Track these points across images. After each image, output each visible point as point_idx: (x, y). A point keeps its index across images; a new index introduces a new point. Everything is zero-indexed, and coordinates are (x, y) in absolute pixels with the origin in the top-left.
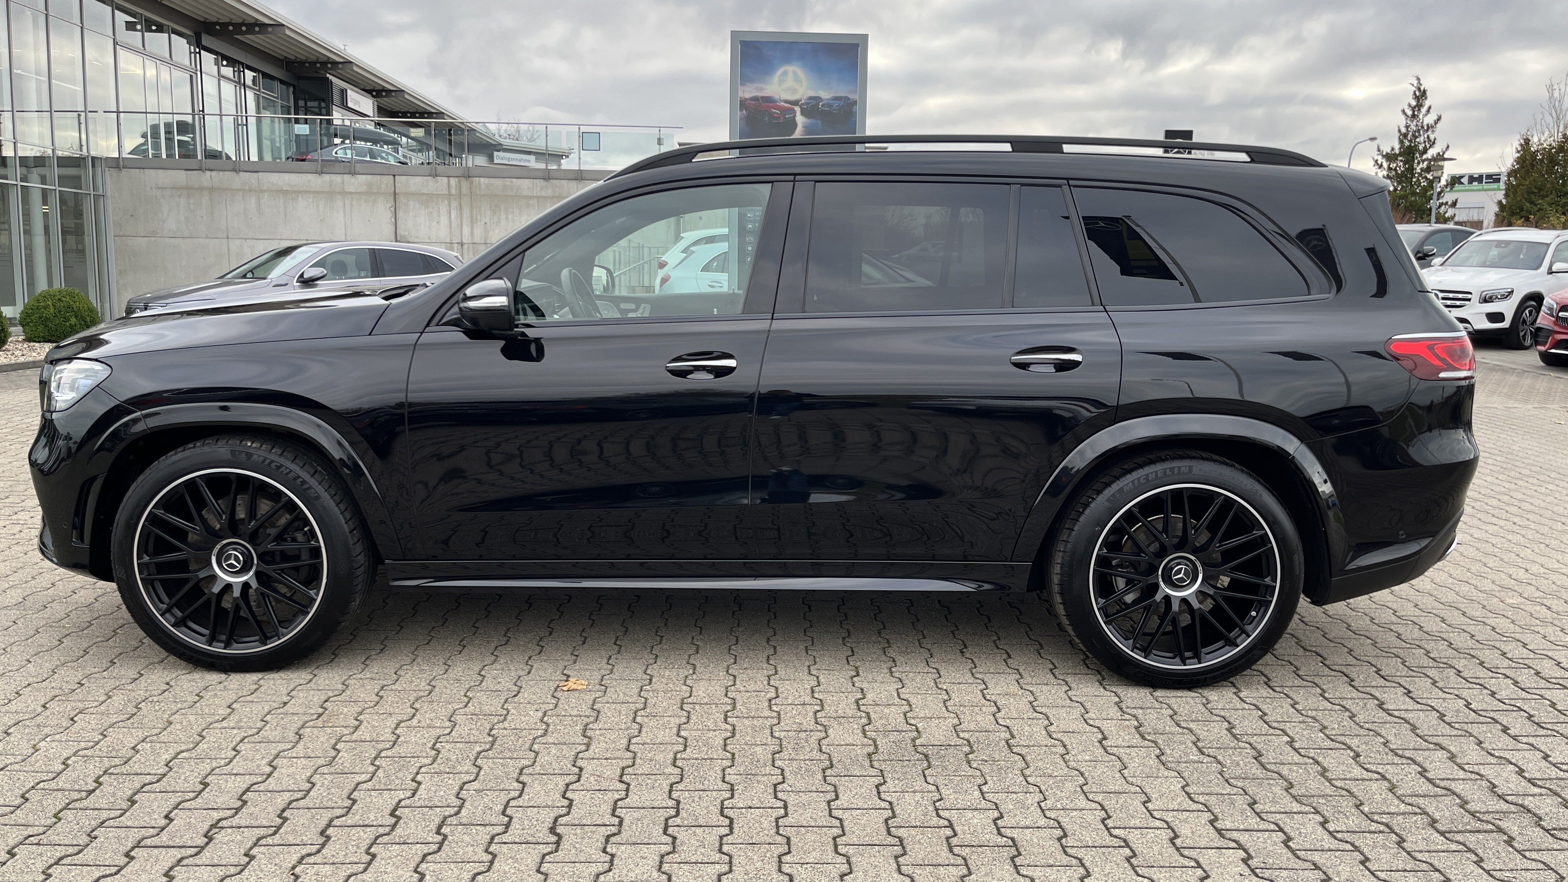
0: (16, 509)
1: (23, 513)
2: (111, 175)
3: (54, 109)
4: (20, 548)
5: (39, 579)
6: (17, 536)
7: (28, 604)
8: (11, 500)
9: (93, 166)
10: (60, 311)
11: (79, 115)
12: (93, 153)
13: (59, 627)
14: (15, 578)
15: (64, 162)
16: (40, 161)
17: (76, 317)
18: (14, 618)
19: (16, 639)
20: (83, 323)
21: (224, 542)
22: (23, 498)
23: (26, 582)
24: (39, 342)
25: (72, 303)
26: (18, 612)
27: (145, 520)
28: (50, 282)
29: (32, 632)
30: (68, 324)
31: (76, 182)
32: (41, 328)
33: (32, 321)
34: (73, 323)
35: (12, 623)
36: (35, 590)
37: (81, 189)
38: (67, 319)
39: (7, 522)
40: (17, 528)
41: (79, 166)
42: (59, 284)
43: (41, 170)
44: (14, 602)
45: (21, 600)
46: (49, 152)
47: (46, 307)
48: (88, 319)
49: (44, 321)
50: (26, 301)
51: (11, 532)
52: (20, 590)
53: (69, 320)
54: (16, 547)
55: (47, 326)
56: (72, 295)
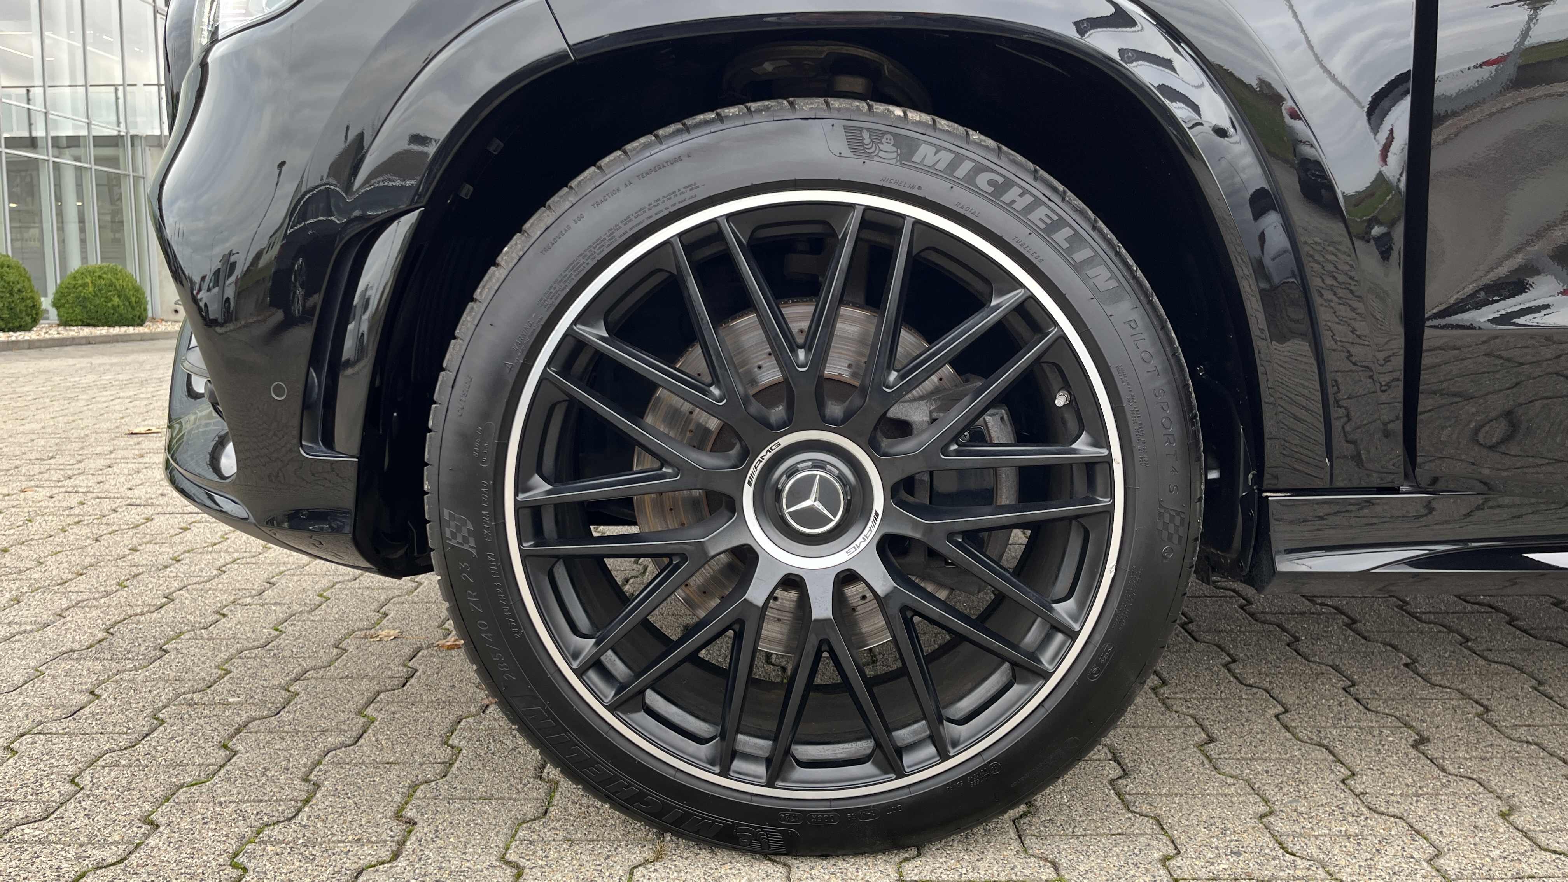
0: (70, 473)
1: (81, 477)
2: (152, 155)
3: (90, 82)
4: (85, 531)
5: (134, 587)
6: (77, 511)
7: (121, 643)
8: (59, 460)
9: (132, 145)
10: (100, 290)
11: (116, 90)
12: (133, 132)
13: (213, 703)
14: (81, 587)
15: (101, 141)
16: (74, 142)
17: (119, 296)
18: (89, 681)
19: (104, 743)
20: (127, 303)
21: (785, 441)
22: (79, 458)
23: (107, 594)
24: (77, 326)
25: (114, 280)
26: (99, 667)
27: (549, 364)
28: (84, 259)
29: (143, 723)
30: (110, 305)
31: (114, 161)
32: (78, 310)
33: (68, 302)
34: (116, 304)
35: (85, 698)
36: (129, 612)
37: (119, 169)
38: (108, 299)
39: (55, 491)
40: (74, 500)
41: (117, 145)
42: (95, 260)
43: (75, 151)
44: (86, 640)
45: (101, 635)
46: (84, 132)
47: (84, 285)
48: (133, 299)
49: (82, 301)
50: (59, 281)
51: (65, 504)
52: (95, 613)
53: (111, 300)
54: (76, 529)
55: (85, 307)
56: (115, 272)
